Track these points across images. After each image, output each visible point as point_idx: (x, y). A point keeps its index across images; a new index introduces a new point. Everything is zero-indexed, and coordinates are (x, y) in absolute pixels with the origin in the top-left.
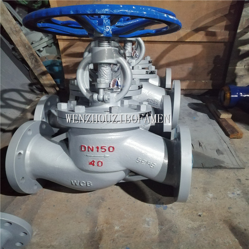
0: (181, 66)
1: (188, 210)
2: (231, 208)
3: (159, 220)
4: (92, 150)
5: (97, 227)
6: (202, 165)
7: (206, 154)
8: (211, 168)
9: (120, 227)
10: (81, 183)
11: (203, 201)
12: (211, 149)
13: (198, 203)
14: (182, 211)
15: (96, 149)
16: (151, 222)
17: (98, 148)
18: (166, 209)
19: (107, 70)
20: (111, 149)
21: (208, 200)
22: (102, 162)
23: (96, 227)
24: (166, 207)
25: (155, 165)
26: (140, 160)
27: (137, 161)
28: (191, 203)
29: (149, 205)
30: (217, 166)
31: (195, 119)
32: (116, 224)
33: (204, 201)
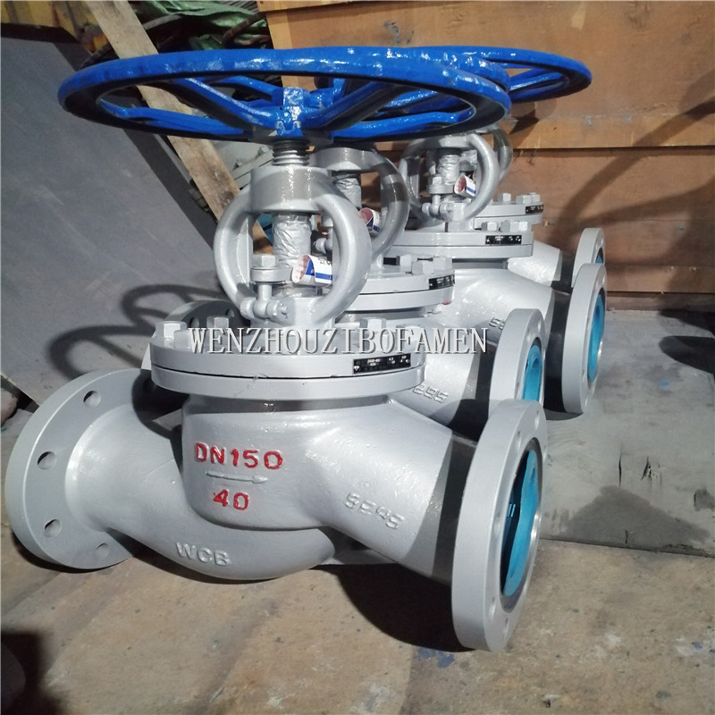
0: (650, 222)
1: (518, 678)
2: (667, 695)
3: (409, 696)
4: (221, 460)
5: (220, 690)
6: (624, 534)
7: (652, 503)
8: (654, 550)
9: (283, 702)
10: (201, 554)
11: (579, 657)
12: (678, 488)
13: (557, 661)
14: (495, 679)
15: (232, 457)
16: (379, 701)
17: (235, 453)
18: (445, 667)
19: (293, 232)
20: (273, 461)
21: (598, 655)
22: (246, 497)
23: (216, 690)
24: (451, 659)
25: (399, 519)
26: (357, 502)
27: (348, 504)
28: (535, 656)
29: (400, 647)
30: (674, 544)
31: (666, 388)
32: (276, 691)
33: (584, 655)
